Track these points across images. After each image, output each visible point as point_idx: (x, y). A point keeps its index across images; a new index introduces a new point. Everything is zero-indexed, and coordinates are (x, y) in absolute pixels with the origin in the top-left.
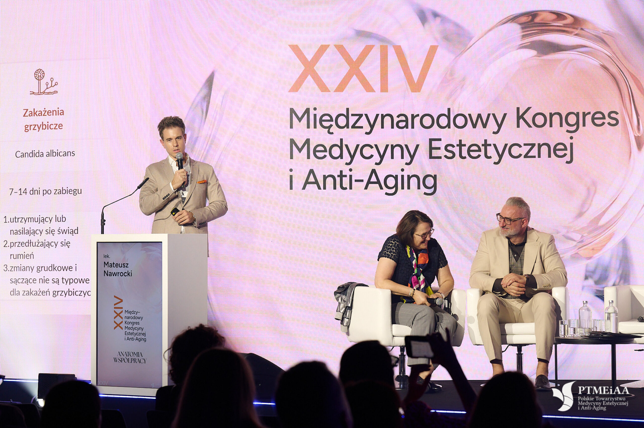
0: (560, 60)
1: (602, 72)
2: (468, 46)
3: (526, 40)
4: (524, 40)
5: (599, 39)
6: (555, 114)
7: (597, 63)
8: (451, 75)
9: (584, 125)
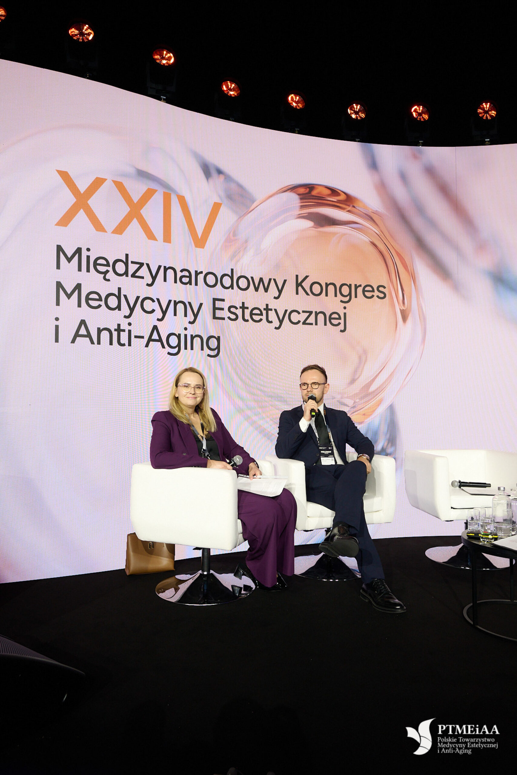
0: (334, 234)
1: (372, 249)
2: (251, 209)
3: (303, 211)
4: (302, 210)
5: (369, 218)
6: (331, 284)
7: (367, 239)
8: (235, 234)
9: (356, 297)
